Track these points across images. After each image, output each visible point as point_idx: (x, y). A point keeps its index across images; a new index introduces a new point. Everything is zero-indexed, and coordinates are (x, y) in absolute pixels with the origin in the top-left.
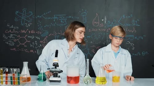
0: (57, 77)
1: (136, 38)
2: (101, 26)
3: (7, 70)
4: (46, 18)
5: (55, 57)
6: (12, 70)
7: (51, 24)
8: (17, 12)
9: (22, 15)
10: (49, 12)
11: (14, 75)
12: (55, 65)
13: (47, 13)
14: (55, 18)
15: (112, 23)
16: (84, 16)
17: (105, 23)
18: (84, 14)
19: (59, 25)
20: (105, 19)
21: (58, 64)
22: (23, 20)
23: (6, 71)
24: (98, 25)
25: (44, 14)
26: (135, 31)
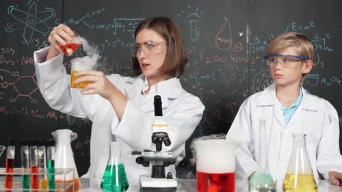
0: (164, 177)
1: (324, 80)
2: (236, 49)
3: (12, 153)
4: (92, 27)
5: (156, 115)
6: (27, 152)
7: (107, 41)
8: (12, 8)
9: (26, 15)
10: (99, 11)
11: (34, 169)
12: (158, 138)
13: (94, 13)
14: (116, 25)
15: (265, 43)
16: (194, 24)
17: (247, 41)
18: (194, 18)
19: (128, 45)
20: (247, 31)
21: (167, 136)
22: (29, 31)
23: (8, 157)
24: (229, 48)
25: (88, 15)
26: (322, 63)
